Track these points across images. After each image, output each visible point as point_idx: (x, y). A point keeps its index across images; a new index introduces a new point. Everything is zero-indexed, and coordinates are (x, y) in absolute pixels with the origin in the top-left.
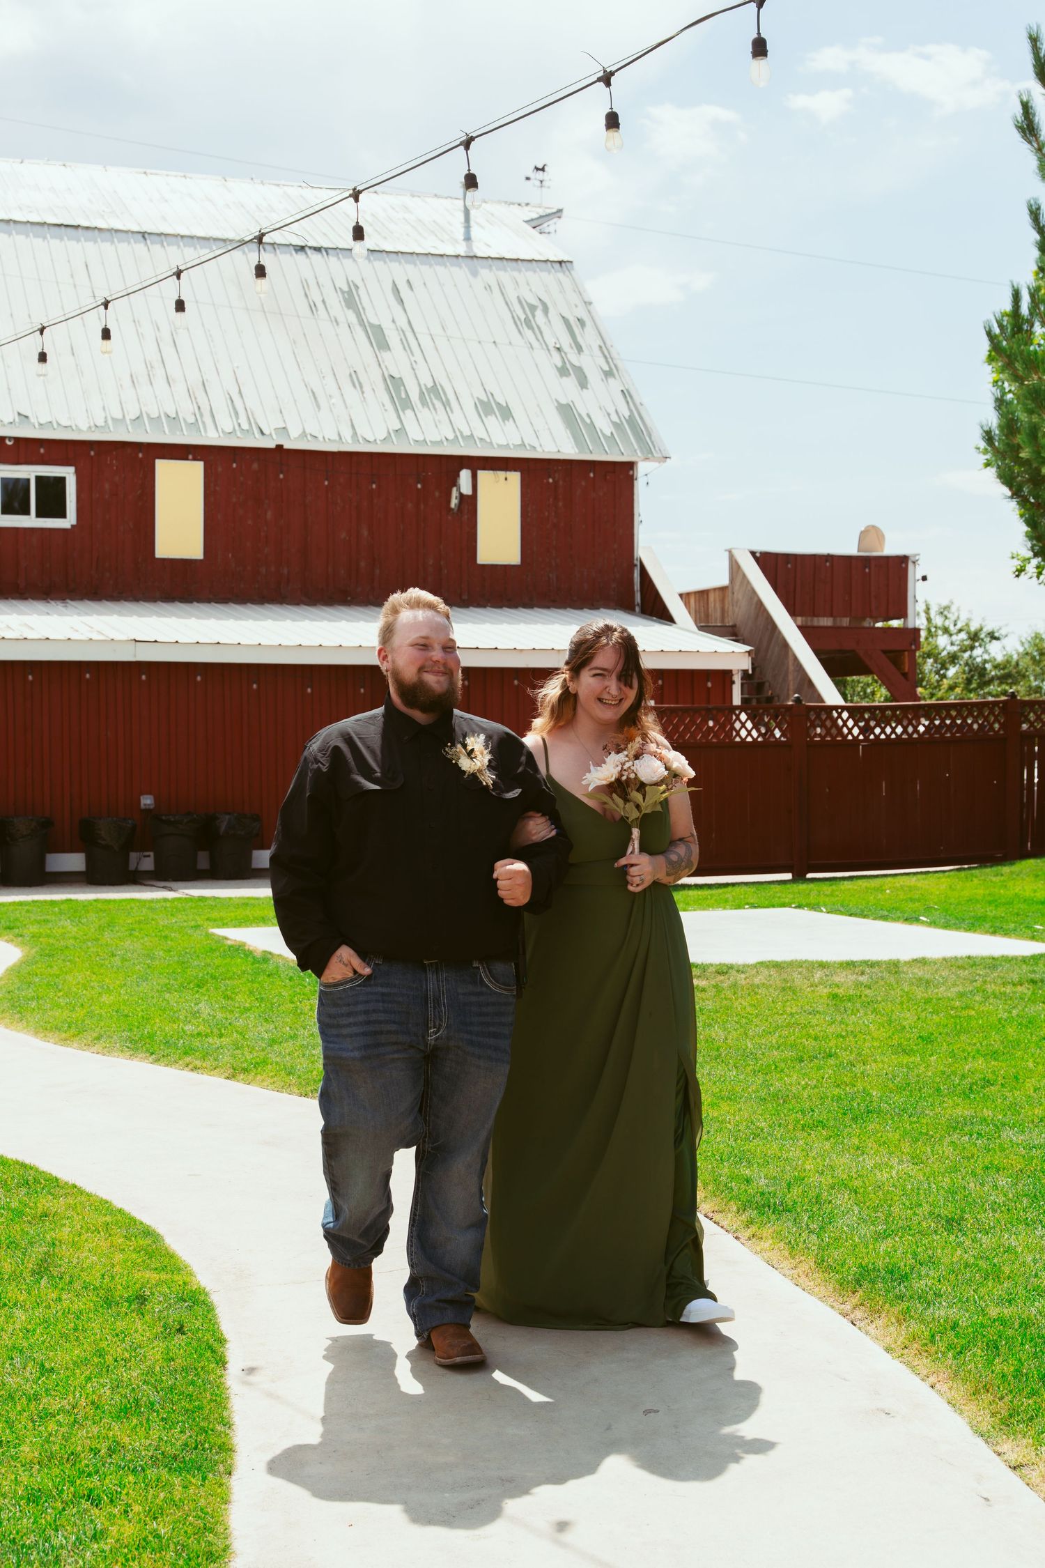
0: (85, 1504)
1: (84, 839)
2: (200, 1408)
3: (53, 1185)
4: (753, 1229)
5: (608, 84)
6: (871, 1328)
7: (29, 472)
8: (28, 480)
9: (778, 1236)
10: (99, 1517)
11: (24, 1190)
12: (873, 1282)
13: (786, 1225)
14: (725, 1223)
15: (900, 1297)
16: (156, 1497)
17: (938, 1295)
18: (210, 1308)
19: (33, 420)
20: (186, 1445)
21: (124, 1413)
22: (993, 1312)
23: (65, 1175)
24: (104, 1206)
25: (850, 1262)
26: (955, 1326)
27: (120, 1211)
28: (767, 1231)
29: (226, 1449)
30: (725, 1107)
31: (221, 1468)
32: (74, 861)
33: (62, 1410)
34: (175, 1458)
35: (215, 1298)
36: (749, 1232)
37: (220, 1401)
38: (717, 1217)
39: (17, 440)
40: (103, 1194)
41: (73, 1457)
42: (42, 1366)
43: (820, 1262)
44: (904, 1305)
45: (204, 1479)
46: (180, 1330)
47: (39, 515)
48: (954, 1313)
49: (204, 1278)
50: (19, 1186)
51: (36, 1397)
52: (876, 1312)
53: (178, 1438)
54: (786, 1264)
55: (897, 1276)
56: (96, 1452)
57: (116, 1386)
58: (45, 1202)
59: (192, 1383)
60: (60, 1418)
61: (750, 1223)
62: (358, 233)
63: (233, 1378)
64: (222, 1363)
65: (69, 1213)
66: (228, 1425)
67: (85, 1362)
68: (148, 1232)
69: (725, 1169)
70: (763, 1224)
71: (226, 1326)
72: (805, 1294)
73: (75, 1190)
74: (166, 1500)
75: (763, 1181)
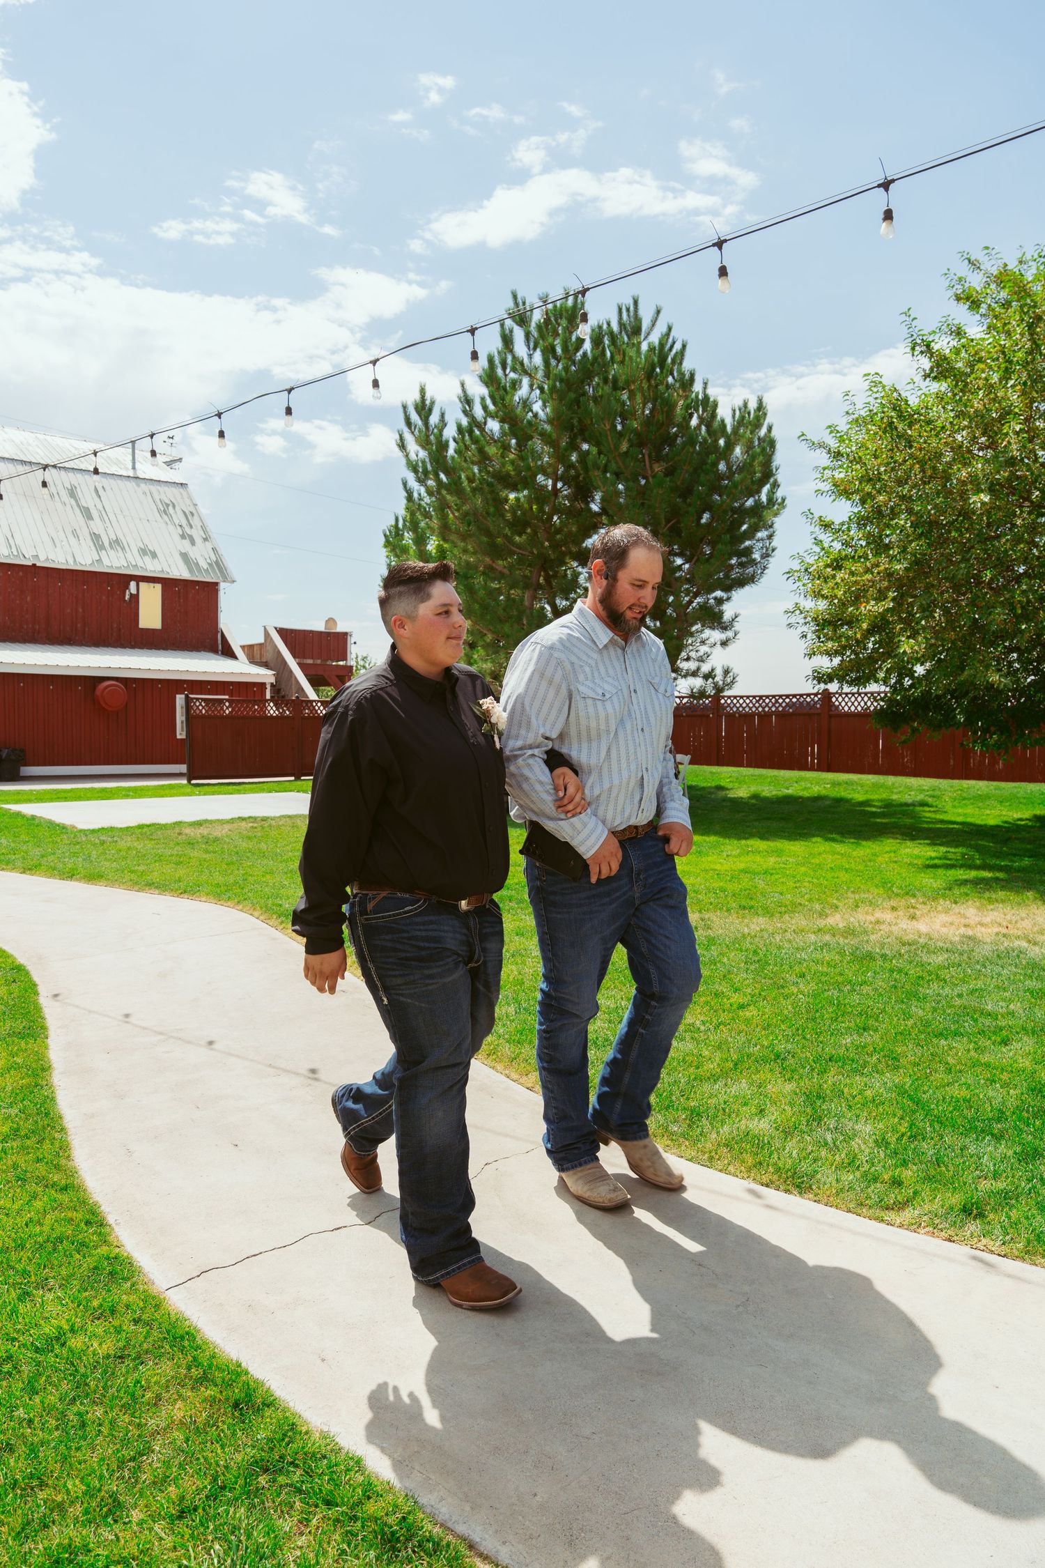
2: (29, 1012)
4: (284, 925)
5: (220, 418)
16: (13, 1049)
18: (27, 973)
20: (24, 1027)
29: (44, 1028)
30: (268, 876)
34: (20, 1033)
35: (28, 968)
36: (282, 927)
37: (38, 1009)
38: (268, 921)
45: (36, 1040)
46: (14, 981)
49: (21, 960)
53: (19, 1025)
59: (24, 1002)
63: (44, 1001)
64: (37, 994)
66: (43, 1018)
69: (270, 902)
71: (36, 979)
74: (18, 1050)
75: (287, 906)
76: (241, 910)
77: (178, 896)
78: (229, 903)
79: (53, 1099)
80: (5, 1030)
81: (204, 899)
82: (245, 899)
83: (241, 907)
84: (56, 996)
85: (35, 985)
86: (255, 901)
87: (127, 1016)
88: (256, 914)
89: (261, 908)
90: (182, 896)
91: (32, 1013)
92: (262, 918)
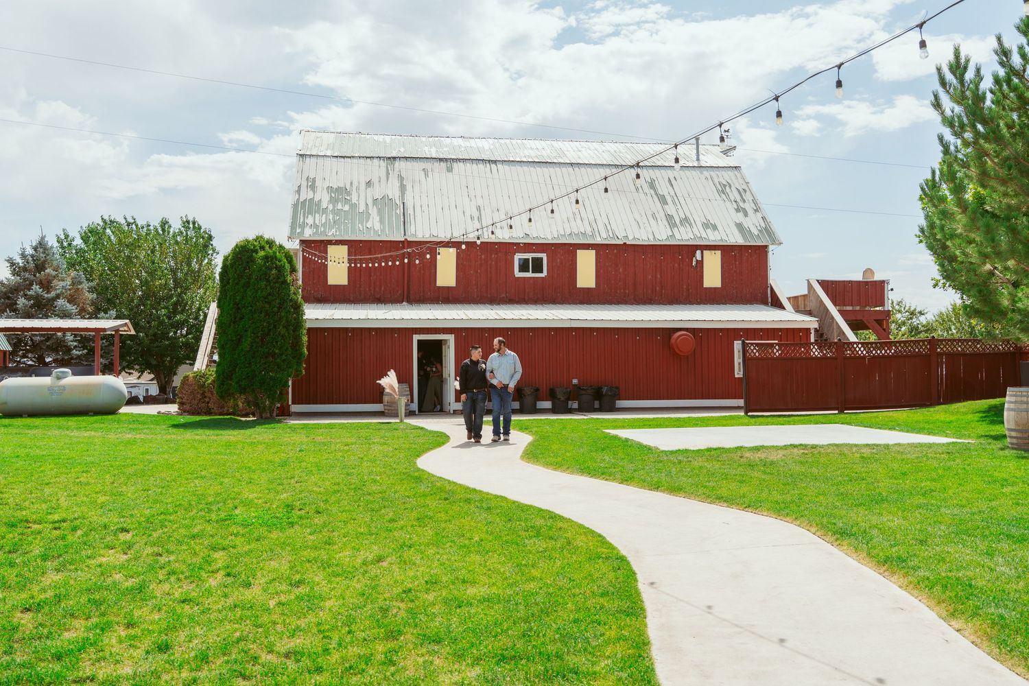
0: (596, 625)
1: (552, 396)
2: (631, 595)
3: (561, 518)
4: (839, 542)
5: (777, 101)
6: (892, 579)
7: (529, 256)
8: (529, 259)
9: (849, 545)
10: (601, 629)
11: (551, 520)
12: (891, 562)
13: (852, 540)
14: (827, 540)
15: (903, 567)
16: (621, 624)
17: (919, 568)
18: (628, 563)
19: (531, 236)
20: (628, 607)
21: (602, 595)
22: (943, 574)
23: (565, 515)
24: (581, 526)
25: (881, 555)
26: (928, 579)
27: (588, 528)
28: (845, 543)
29: (643, 609)
30: (821, 498)
31: (642, 616)
32: (547, 404)
33: (581, 593)
34: (625, 611)
35: (629, 559)
37: (638, 593)
38: (822, 537)
39: (525, 244)
40: (580, 522)
41: (589, 609)
42: (570, 579)
43: (869, 554)
44: (906, 571)
45: (637, 619)
46: (619, 569)
47: (532, 272)
48: (927, 574)
49: (623, 552)
50: (549, 518)
51: (570, 589)
52: (893, 573)
53: (625, 605)
54: (854, 555)
55: (901, 560)
56: (595, 608)
57: (599, 587)
58: (560, 524)
59: (627, 587)
60: (580, 596)
61: (837, 540)
62: (677, 160)
63: (642, 586)
64: (636, 580)
65: (570, 528)
66: (642, 601)
67: (586, 578)
68: (600, 536)
69: (825, 520)
70: (843, 540)
71: (635, 568)
72: (863, 566)
73: (569, 520)
74: (624, 625)
75: (841, 525)
76: (799, 526)
77: (743, 510)
78: (788, 519)
79: (653, 670)
80: (614, 607)
81: (765, 514)
82: (802, 516)
83: (798, 522)
84: (652, 584)
85: (635, 574)
86: (811, 519)
87: (709, 607)
88: (813, 530)
89: (817, 525)
90: (747, 509)
91: (634, 596)
92: (818, 533)
